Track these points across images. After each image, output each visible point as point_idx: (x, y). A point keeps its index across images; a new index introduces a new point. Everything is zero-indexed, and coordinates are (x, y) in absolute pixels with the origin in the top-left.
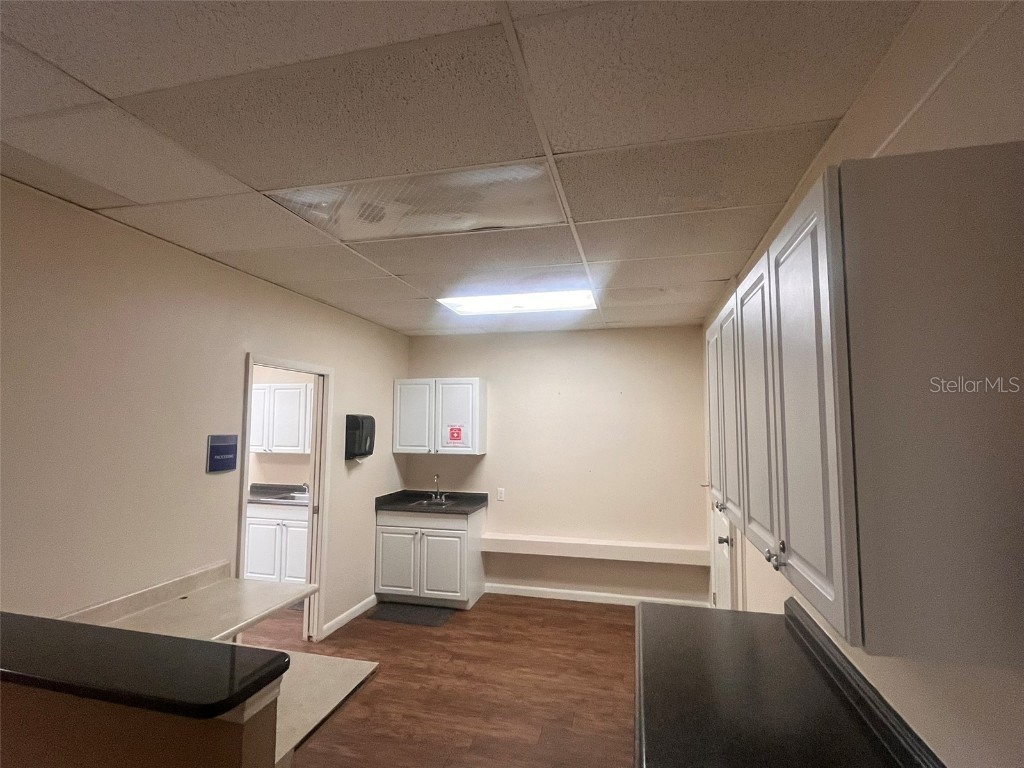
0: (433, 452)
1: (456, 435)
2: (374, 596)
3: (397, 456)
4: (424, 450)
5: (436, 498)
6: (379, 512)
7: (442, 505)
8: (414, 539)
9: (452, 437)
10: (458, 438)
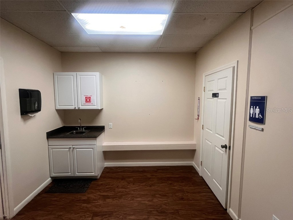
0: (77, 108)
1: (88, 100)
2: (50, 179)
3: (58, 111)
4: (72, 108)
5: (80, 129)
6: (49, 139)
7: (83, 133)
8: (69, 151)
9: (86, 101)
10: (90, 101)
